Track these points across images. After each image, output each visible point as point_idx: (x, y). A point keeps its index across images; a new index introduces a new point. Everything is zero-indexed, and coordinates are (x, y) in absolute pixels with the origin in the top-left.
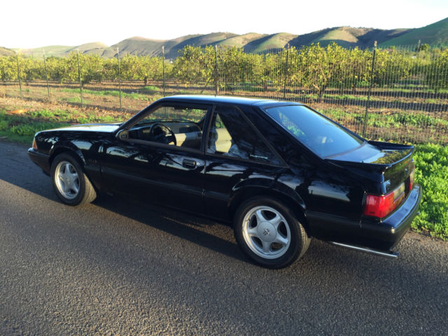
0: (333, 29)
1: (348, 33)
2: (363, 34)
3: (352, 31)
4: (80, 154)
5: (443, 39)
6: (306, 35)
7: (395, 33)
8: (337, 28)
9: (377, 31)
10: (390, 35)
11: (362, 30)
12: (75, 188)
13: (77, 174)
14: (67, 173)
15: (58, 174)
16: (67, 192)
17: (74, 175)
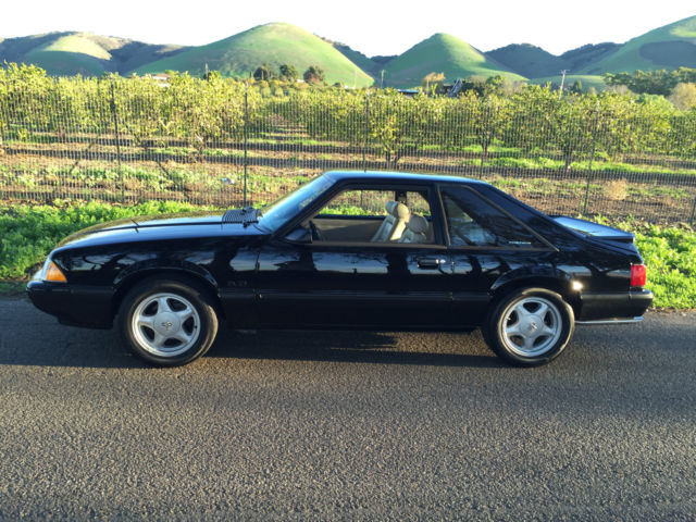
0: (66, 34)
1: (93, 43)
2: (117, 47)
3: (100, 42)
4: (209, 278)
5: (232, 64)
7: (166, 50)
8: (73, 33)
9: (138, 45)
11: (115, 41)
12: (183, 335)
13: (190, 310)
14: (165, 314)
15: (138, 319)
16: (158, 347)
17: (182, 314)
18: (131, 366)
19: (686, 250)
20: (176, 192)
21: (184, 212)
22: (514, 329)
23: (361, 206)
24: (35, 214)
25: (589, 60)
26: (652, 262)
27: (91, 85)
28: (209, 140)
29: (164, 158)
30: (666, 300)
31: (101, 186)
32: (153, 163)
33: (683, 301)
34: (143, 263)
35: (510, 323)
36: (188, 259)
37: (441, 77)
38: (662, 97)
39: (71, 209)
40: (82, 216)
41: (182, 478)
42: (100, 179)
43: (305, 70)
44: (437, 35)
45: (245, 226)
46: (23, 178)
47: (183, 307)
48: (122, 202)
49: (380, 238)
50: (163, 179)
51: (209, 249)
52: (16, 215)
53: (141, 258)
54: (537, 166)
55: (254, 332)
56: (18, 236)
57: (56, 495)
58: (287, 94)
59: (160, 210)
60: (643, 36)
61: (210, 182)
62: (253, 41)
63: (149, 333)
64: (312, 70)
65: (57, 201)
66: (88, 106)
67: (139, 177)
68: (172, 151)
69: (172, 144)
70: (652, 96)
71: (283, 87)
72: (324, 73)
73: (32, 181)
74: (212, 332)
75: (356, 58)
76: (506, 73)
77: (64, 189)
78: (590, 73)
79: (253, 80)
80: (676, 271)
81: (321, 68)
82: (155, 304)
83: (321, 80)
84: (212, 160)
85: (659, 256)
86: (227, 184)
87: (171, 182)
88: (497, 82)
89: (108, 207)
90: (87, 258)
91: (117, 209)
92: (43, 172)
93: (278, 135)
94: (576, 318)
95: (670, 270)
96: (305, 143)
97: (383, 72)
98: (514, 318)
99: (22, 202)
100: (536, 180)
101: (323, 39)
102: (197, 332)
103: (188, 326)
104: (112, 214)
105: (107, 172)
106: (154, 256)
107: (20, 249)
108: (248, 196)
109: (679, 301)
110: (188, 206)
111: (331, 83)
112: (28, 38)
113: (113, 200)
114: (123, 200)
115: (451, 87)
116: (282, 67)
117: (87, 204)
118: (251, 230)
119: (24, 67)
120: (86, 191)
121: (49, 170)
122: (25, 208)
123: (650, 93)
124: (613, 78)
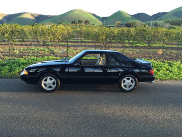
0: (24, 13)
1: (30, 15)
2: (36, 16)
3: (32, 15)
4: (58, 73)
5: (66, 20)
6: (11, 15)
7: (49, 17)
8: (25, 13)
9: (42, 15)
10: (47, 17)
11: (36, 15)
12: (52, 85)
13: (54, 80)
14: (49, 81)
15: (43, 82)
16: (47, 88)
17: (52, 81)
18: (41, 92)
19: (172, 66)
20: (51, 54)
21: (53, 59)
22: (124, 84)
23: (95, 57)
24: (19, 60)
25: (159, 17)
26: (163, 69)
27: (30, 27)
28: (60, 41)
29: (48, 45)
30: (164, 78)
31: (34, 53)
32: (46, 47)
33: (168, 78)
34: (44, 70)
35: (123, 83)
36: (54, 69)
37: (120, 22)
38: (178, 26)
39: (27, 59)
40: (30, 60)
41: (52, 112)
42: (33, 51)
43: (85, 21)
44: (119, 11)
45: (66, 62)
46: (15, 51)
47: (53, 80)
48: (39, 57)
49: (97, 64)
50: (48, 51)
51: (59, 67)
52: (15, 60)
53: (44, 69)
54: (142, 46)
55: (68, 85)
56: (16, 65)
57: (28, 115)
58: (80, 27)
59: (47, 58)
60: (174, 10)
61: (59, 51)
62: (71, 14)
63: (45, 85)
64: (86, 21)
65: (24, 57)
66: (30, 33)
67: (43, 50)
68: (50, 43)
69: (50, 42)
70: (176, 26)
71: (79, 26)
72: (90, 22)
73: (18, 52)
74: (59, 85)
75: (98, 17)
76: (137, 21)
77: (25, 54)
78: (160, 20)
79: (71, 24)
80: (168, 71)
81: (89, 20)
82: (47, 79)
83: (89, 23)
84: (60, 46)
85: (165, 68)
86: (63, 52)
87: (50, 51)
88: (135, 23)
89: (36, 58)
90: (32, 69)
91: (38, 58)
92: (20, 50)
93: (77, 39)
94: (138, 81)
95: (167, 71)
96: (84, 41)
97: (105, 21)
98: (124, 82)
99: (16, 57)
100: (140, 49)
101: (89, 13)
102: (55, 85)
103: (54, 83)
104: (37, 59)
105: (35, 49)
106: (46, 69)
107: (16, 68)
108: (68, 55)
109: (167, 78)
110: (54, 57)
111: (91, 24)
112: (14, 14)
113: (36, 56)
114: (39, 56)
115: (123, 25)
116: (78, 21)
117: (31, 57)
118: (67, 63)
119: (15, 24)
120: (30, 54)
121: (21, 49)
122: (16, 58)
123: (175, 25)
124: (166, 21)
